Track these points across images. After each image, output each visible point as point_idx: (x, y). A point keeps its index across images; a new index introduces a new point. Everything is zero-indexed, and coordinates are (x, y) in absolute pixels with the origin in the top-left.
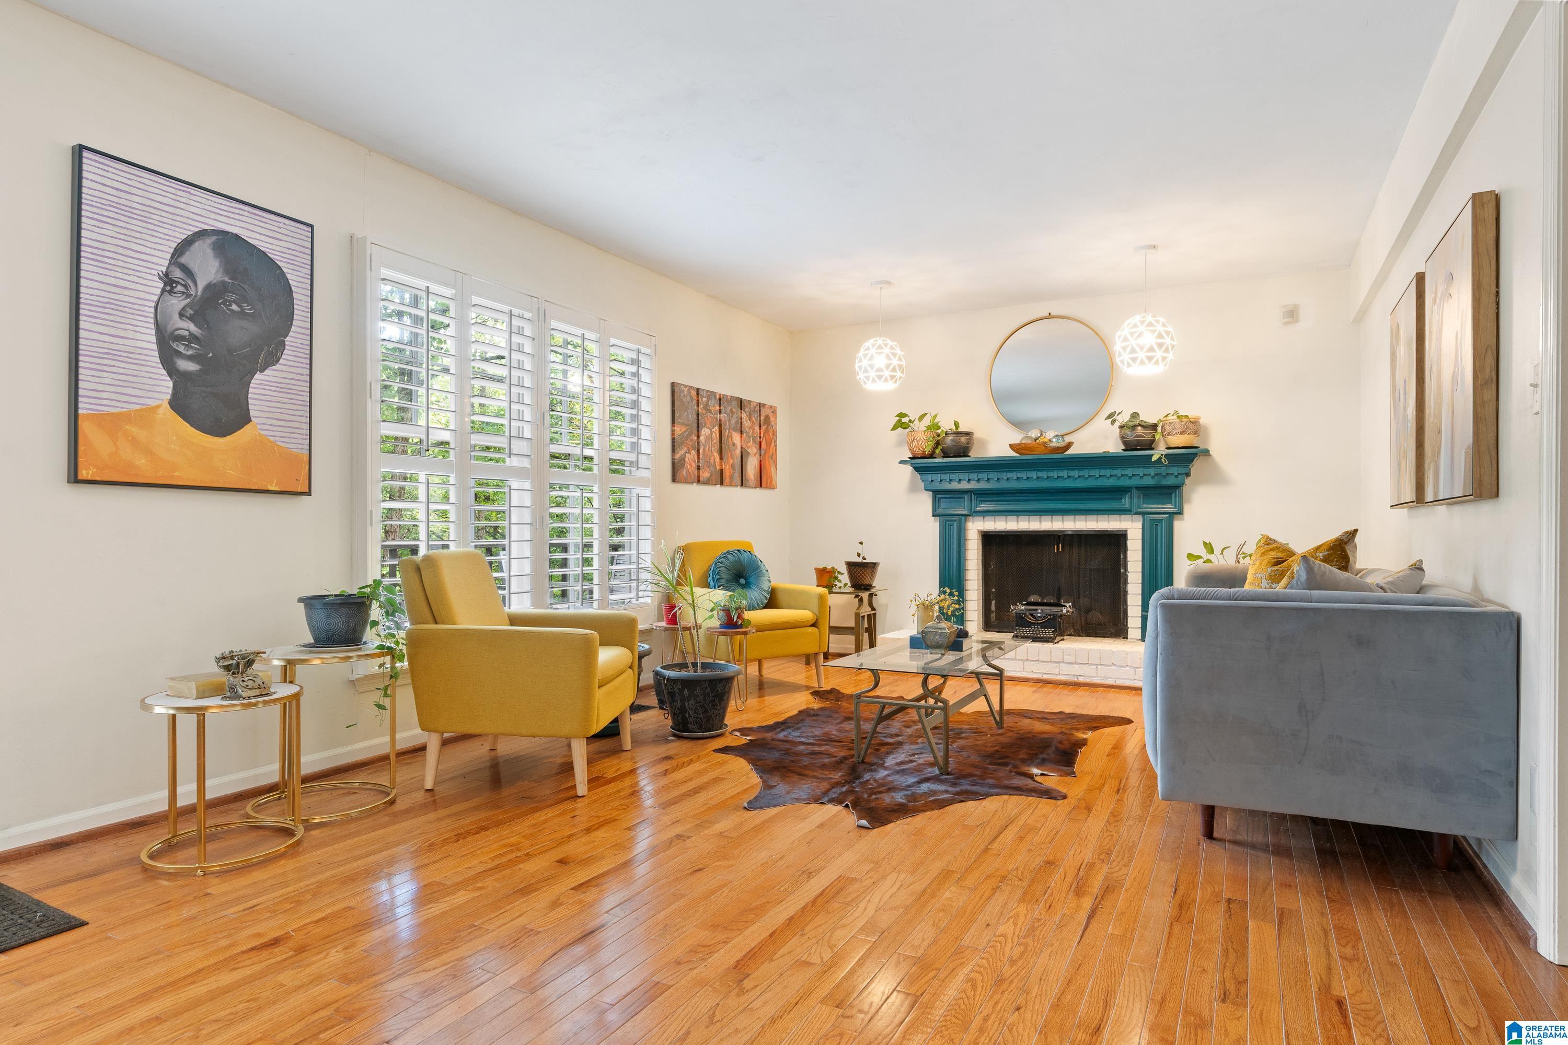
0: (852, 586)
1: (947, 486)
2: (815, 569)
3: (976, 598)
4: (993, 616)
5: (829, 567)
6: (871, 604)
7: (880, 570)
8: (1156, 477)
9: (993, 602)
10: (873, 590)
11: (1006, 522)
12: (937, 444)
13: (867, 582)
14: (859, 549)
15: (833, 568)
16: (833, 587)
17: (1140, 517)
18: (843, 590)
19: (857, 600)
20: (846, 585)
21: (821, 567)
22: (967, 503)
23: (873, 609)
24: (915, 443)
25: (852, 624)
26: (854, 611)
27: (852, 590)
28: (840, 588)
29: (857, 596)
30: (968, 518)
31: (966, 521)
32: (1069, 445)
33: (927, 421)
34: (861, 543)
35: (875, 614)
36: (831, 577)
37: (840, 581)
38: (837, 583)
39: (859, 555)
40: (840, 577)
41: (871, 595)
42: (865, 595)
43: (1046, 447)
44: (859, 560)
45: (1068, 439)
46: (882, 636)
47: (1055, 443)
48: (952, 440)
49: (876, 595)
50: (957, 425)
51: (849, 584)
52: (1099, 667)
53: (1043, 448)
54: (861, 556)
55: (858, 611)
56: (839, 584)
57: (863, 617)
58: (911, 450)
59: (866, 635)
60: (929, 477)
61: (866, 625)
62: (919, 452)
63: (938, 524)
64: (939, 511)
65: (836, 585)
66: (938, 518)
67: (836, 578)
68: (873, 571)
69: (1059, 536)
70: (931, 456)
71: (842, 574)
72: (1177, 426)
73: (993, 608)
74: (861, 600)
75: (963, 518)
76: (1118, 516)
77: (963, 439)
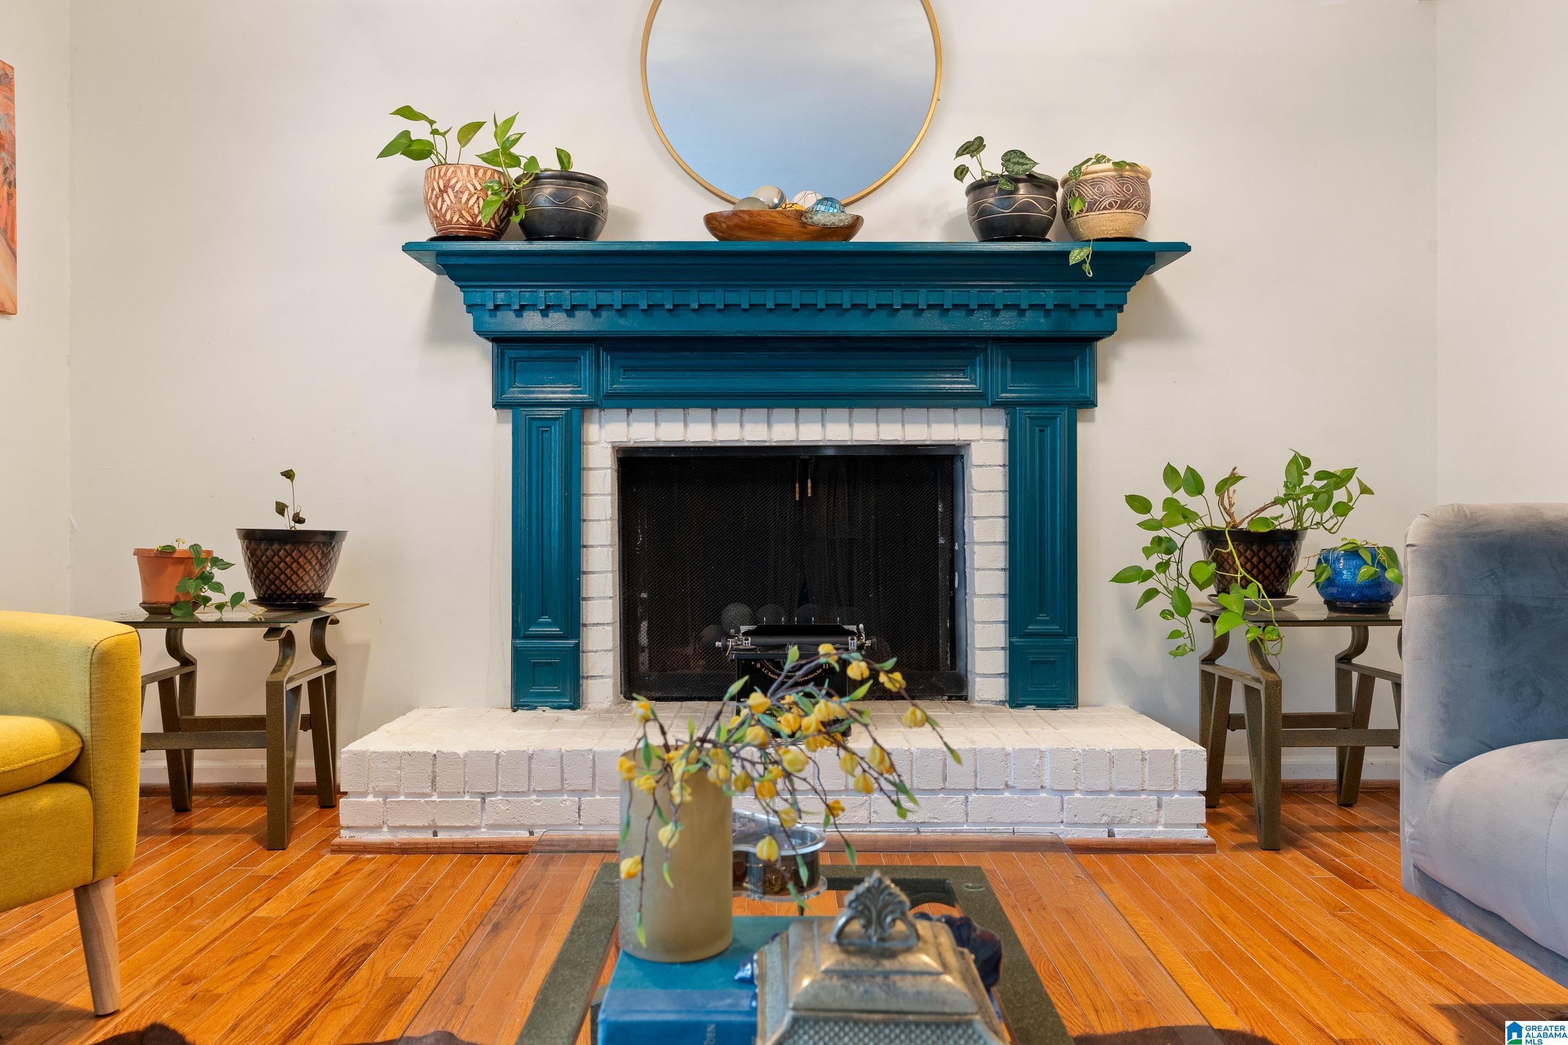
0: (261, 601)
1: (533, 322)
2: (138, 552)
3: (609, 620)
4: (644, 658)
5: (183, 547)
6: (319, 648)
7: (346, 552)
8: (1054, 315)
9: (644, 625)
10: (326, 609)
11: (686, 425)
12: (511, 206)
13: (307, 585)
14: (283, 491)
15: (195, 547)
16: (196, 605)
17: (1000, 415)
18: (228, 615)
19: (274, 645)
20: (237, 598)
21: (155, 544)
22: (586, 372)
23: (327, 661)
24: (450, 196)
25: (257, 707)
26: (265, 674)
27: (259, 611)
28: (220, 607)
29: (273, 632)
30: (587, 413)
31: (581, 421)
32: (857, 222)
33: (485, 141)
34: (289, 475)
35: (331, 677)
36: (189, 575)
37: (218, 588)
38: (208, 593)
39: (281, 509)
40: (219, 575)
41: (320, 625)
42: (302, 628)
43: (804, 225)
44: (283, 523)
45: (853, 211)
46: (355, 746)
47: (827, 217)
48: (554, 195)
49: (334, 622)
50: (563, 157)
51: (251, 594)
52: (973, 796)
53: (795, 225)
54: (290, 512)
55: (277, 677)
56: (216, 598)
57: (296, 691)
58: (437, 218)
59: (305, 739)
60: (490, 297)
61: (305, 708)
62: (458, 221)
63: (508, 429)
64: (515, 393)
65: (207, 600)
66: (508, 414)
67: (206, 579)
68: (325, 555)
69: (805, 462)
70: (496, 236)
71: (224, 565)
72: (1110, 187)
73: (644, 639)
74: (288, 643)
75: (576, 412)
76: (949, 412)
77: (582, 199)
